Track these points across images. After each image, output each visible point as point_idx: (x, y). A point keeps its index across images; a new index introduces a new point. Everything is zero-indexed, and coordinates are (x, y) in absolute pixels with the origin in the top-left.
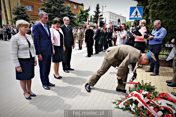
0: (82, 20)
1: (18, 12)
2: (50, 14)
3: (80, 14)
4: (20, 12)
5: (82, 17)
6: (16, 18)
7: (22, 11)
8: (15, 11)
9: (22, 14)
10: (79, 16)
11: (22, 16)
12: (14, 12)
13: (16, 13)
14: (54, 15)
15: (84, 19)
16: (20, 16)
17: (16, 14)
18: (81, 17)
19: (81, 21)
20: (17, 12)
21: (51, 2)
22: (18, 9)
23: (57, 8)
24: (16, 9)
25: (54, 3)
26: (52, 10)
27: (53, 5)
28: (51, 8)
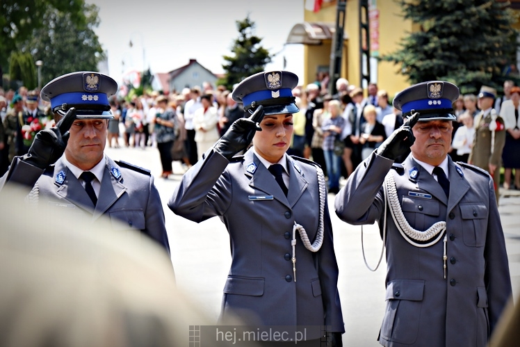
6: (418, 37)
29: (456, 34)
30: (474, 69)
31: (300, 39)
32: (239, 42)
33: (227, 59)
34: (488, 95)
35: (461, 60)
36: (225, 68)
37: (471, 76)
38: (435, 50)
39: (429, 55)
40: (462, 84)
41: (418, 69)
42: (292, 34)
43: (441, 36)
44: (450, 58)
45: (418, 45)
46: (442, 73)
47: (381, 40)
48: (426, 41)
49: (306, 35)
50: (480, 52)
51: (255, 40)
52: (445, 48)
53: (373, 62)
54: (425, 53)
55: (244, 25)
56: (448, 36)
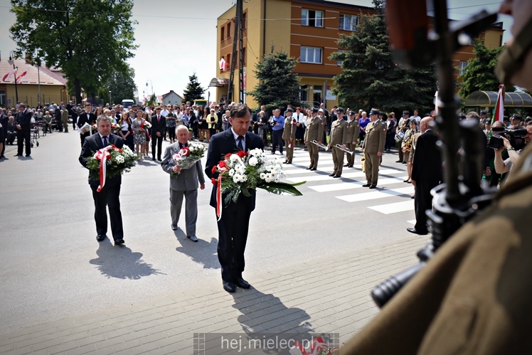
0: (481, 85)
1: (270, 71)
2: (358, 72)
3: (476, 64)
4: (274, 71)
5: (483, 75)
6: (262, 86)
7: (280, 68)
8: (262, 68)
9: (278, 74)
10: (469, 73)
11: (278, 80)
12: (258, 71)
13: (264, 72)
14: (372, 75)
15: (489, 82)
16: (272, 82)
17: (265, 75)
18: (478, 75)
19: (478, 88)
20: (267, 70)
21: (368, 34)
22: (271, 62)
23: (383, 51)
24: (265, 64)
25: (374, 35)
26: (367, 57)
27: (371, 44)
28: (365, 52)
29: (277, 85)
30: (284, 100)
31: (215, 84)
32: (190, 85)
33: (185, 91)
35: (279, 96)
36: (184, 95)
37: (283, 102)
38: (269, 91)
39: (267, 93)
40: (279, 105)
41: (262, 98)
42: (212, 82)
43: (271, 86)
44: (274, 95)
45: (262, 89)
46: (272, 100)
47: (247, 86)
48: (265, 87)
49: (218, 82)
50: (286, 93)
51: (197, 84)
52: (273, 90)
53: (245, 95)
54: (265, 92)
55: (193, 78)
56: (274, 86)
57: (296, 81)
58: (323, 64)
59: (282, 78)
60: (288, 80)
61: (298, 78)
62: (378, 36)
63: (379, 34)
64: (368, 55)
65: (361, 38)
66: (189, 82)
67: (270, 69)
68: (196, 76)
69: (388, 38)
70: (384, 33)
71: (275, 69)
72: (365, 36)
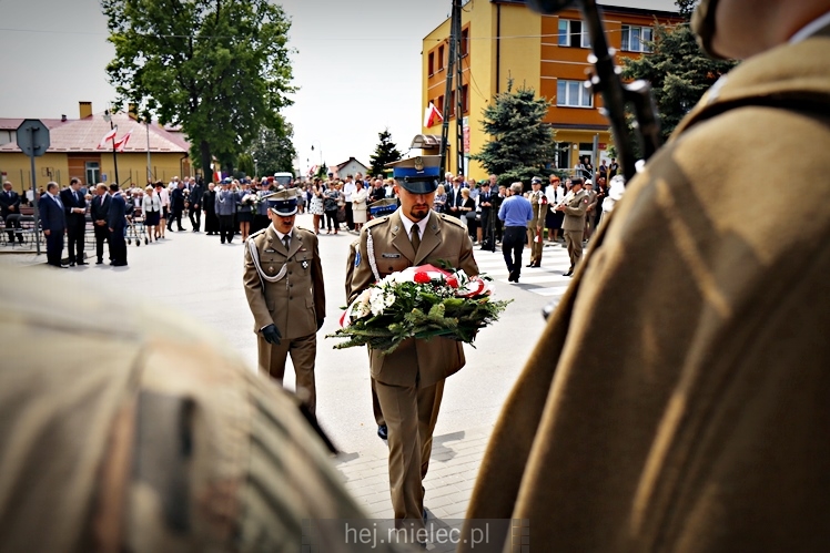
1: (507, 120)
4: (513, 120)
6: (494, 144)
7: (523, 115)
8: (494, 116)
9: (519, 125)
11: (519, 135)
12: (488, 121)
13: (497, 123)
16: (509, 138)
17: (498, 127)
20: (501, 119)
21: (667, 55)
22: (508, 105)
23: (693, 83)
24: (499, 109)
25: (678, 58)
26: (665, 93)
27: (672, 71)
28: (662, 85)
29: (517, 143)
30: (529, 166)
31: (420, 145)
32: (380, 146)
33: (373, 157)
34: (538, 182)
35: (521, 159)
36: (371, 163)
37: (527, 169)
38: (505, 152)
39: (501, 156)
40: (521, 175)
41: (494, 164)
42: (415, 142)
43: (509, 144)
44: (514, 158)
45: (493, 149)
46: (510, 167)
47: (471, 146)
48: (499, 147)
49: (424, 142)
50: (533, 154)
51: (392, 145)
52: (511, 151)
53: (466, 160)
54: (499, 154)
55: (384, 136)
56: (513, 144)
57: (548, 136)
58: (595, 109)
59: (525, 132)
60: (534, 135)
61: (552, 132)
62: (686, 58)
63: (687, 54)
64: (668, 91)
65: (655, 63)
66: (380, 143)
67: (506, 117)
68: (389, 132)
69: (702, 62)
70: (695, 54)
71: (514, 116)
72: (663, 59)
